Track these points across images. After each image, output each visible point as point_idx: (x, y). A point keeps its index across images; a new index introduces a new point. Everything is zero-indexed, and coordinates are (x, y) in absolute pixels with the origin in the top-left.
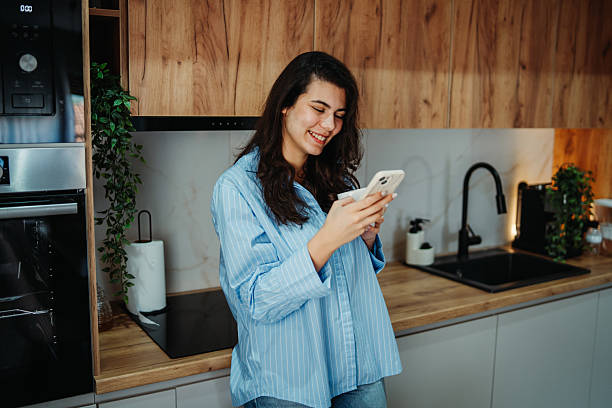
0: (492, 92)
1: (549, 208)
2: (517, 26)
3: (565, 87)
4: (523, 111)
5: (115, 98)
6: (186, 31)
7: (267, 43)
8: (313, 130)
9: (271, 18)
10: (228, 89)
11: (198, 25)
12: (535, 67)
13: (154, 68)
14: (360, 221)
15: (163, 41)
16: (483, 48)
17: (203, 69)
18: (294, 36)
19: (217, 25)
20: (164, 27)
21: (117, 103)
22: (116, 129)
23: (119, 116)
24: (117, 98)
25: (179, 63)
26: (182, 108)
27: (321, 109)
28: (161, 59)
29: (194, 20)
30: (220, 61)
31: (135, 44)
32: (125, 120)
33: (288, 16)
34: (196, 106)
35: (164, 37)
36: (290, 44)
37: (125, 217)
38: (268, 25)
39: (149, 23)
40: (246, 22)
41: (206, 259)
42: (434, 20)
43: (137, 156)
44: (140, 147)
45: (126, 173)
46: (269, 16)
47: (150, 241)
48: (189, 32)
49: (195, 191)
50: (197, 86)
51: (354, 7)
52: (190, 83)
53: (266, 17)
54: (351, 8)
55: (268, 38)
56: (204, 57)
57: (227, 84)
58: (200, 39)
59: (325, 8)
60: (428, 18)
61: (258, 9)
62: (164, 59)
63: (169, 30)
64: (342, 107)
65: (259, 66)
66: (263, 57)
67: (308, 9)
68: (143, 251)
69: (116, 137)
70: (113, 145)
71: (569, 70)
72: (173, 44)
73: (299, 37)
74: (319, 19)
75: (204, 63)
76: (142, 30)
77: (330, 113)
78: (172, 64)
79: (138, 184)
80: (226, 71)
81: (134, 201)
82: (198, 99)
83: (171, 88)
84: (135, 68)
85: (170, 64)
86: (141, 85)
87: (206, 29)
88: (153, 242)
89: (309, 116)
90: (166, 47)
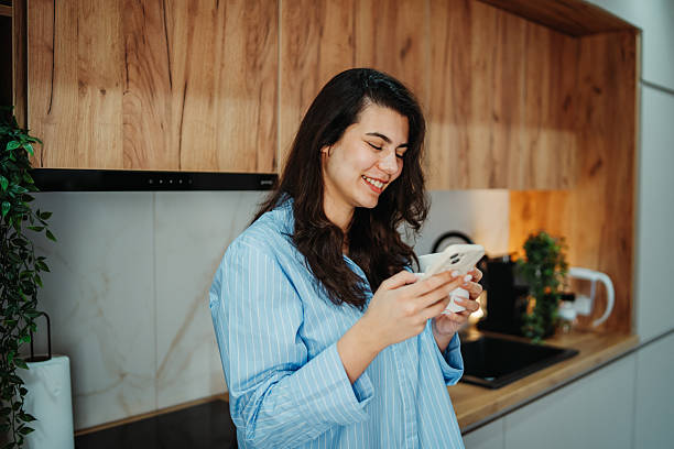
0: (468, 147)
1: (519, 282)
2: (489, 71)
3: (534, 143)
4: (498, 170)
5: (8, 139)
6: (113, 46)
7: (221, 70)
8: (369, 174)
9: (226, 38)
10: (170, 131)
11: (130, 40)
12: (506, 119)
13: (66, 98)
14: (416, 313)
15: (79, 59)
16: (458, 94)
17: (137, 103)
18: (255, 65)
19: (156, 41)
20: (81, 37)
21: (11, 146)
22: (9, 187)
23: (13, 167)
24: (12, 139)
25: (103, 92)
26: (107, 158)
27: (378, 143)
28: (76, 86)
29: (124, 32)
30: (160, 93)
31: (37, 59)
32: (22, 174)
33: (247, 39)
34: (126, 154)
35: (81, 52)
36: (250, 74)
37: (22, 324)
38: (223, 48)
39: (59, 29)
40: (194, 40)
41: (123, 376)
42: (410, 57)
43: (39, 229)
44: (47, 215)
45: (23, 256)
46: (224, 35)
47: (49, 358)
48: (117, 49)
49: (107, 281)
50: (128, 126)
51: (325, 33)
52: (119, 122)
53: (219, 37)
54: (321, 34)
55: (223, 65)
56: (137, 85)
57: (170, 124)
58: (132, 58)
59: (292, 32)
60: (403, 54)
61: (210, 24)
62: (82, 84)
63: (88, 42)
64: (404, 142)
65: (211, 102)
66: (216, 90)
67: (271, 31)
68: (39, 374)
69: (9, 199)
70: (5, 212)
71: (537, 124)
72: (94, 64)
73: (261, 67)
74: (285, 45)
75: (139, 94)
76: (49, 39)
77: (390, 150)
78: (93, 93)
79: (42, 273)
80: (169, 107)
81: (34, 299)
82: (129, 144)
83: (91, 127)
84: (37, 96)
85: (89, 91)
86: (46, 121)
87: (140, 44)
88: (54, 360)
89: (364, 155)
90: (84, 66)
